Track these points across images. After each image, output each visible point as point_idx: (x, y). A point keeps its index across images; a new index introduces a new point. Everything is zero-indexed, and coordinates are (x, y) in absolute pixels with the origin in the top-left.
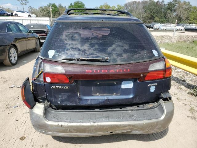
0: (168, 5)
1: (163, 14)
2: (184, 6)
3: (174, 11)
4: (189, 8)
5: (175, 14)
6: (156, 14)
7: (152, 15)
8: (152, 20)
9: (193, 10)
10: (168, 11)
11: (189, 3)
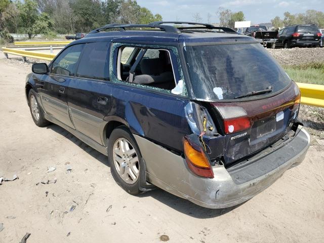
0: (108, 4)
1: (103, 18)
2: (130, 7)
3: (119, 13)
4: (137, 9)
5: (120, 18)
6: (93, 17)
7: (87, 20)
8: (89, 27)
9: (142, 13)
10: (110, 14)
11: (135, 2)
